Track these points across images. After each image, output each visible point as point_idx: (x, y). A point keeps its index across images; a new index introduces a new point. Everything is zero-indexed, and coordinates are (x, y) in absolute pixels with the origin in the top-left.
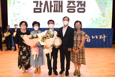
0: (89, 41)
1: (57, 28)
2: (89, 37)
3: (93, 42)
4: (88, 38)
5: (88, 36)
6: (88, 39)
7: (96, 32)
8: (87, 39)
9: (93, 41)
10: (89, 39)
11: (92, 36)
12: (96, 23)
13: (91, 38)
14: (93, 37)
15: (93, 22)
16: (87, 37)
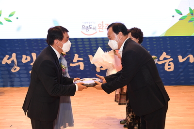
0: (172, 69)
1: (89, 39)
2: (172, 59)
3: (181, 70)
4: (168, 61)
5: (168, 57)
6: (169, 65)
7: (188, 46)
8: (166, 65)
9: (180, 68)
10: (172, 64)
11: (180, 57)
12: (190, 21)
13: (176, 62)
14: (181, 59)
15: (180, 19)
16: (165, 59)
